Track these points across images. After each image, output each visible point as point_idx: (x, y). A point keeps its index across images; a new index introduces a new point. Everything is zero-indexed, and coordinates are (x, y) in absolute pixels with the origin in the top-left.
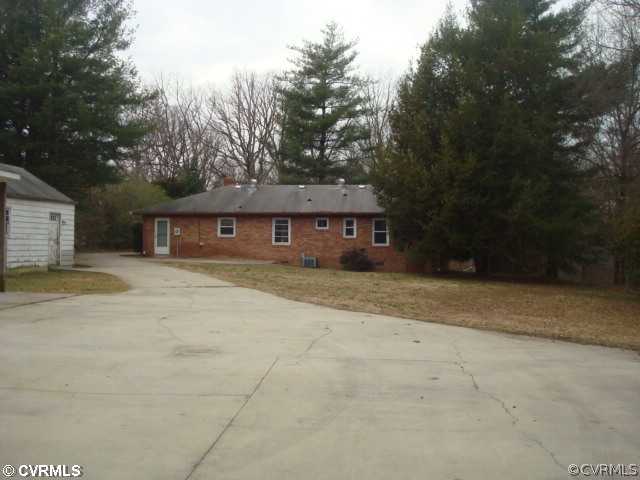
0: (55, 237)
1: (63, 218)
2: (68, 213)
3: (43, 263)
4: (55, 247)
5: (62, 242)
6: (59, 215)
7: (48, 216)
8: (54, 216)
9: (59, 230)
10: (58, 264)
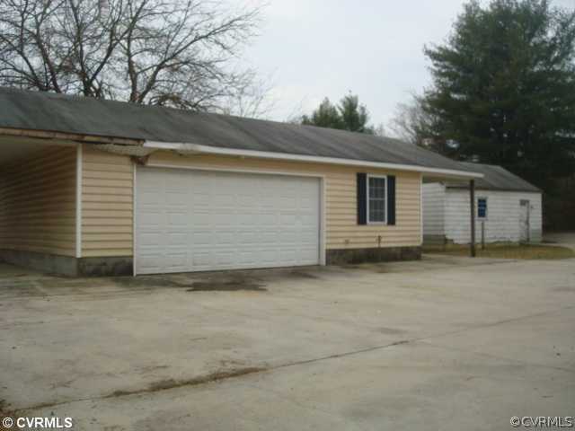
0: (525, 219)
1: (531, 203)
2: (536, 199)
3: (515, 239)
4: (526, 227)
5: (531, 224)
6: (528, 201)
7: (518, 202)
8: (523, 203)
9: (528, 214)
10: (528, 239)
